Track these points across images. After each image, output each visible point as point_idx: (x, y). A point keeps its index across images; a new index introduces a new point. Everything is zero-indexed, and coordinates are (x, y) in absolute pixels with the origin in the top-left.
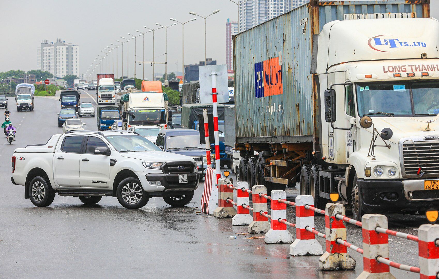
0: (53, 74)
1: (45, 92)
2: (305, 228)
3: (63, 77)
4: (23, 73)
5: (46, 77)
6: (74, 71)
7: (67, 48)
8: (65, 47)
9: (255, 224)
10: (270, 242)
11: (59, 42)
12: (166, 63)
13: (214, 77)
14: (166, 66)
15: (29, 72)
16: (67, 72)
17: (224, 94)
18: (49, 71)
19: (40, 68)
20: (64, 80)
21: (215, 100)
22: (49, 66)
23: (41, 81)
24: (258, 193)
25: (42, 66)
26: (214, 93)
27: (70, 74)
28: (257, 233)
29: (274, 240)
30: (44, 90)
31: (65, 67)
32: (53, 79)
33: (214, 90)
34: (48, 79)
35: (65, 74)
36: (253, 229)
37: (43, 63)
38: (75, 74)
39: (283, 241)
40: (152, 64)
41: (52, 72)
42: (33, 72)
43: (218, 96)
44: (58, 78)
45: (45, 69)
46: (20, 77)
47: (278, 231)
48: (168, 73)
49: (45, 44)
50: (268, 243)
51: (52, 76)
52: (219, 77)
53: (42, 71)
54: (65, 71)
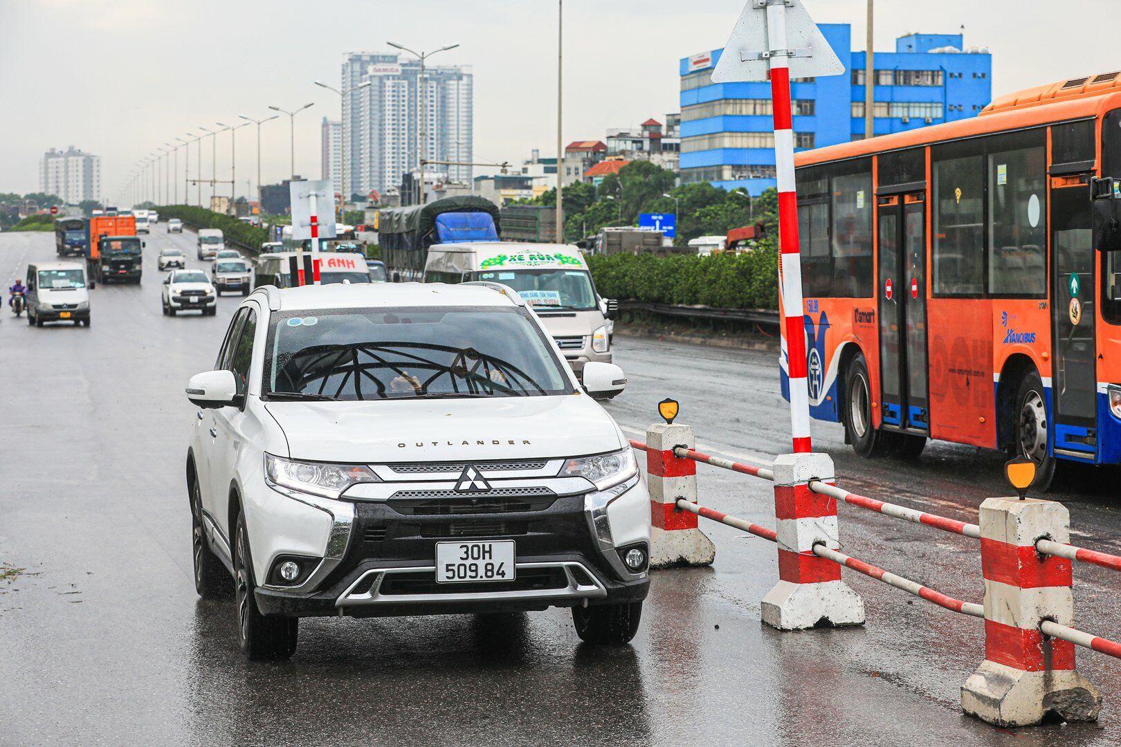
0: (63, 199)
1: (52, 226)
3: (78, 203)
4: (18, 197)
5: (53, 204)
6: (95, 194)
7: (84, 161)
8: (81, 159)
11: (72, 152)
12: (233, 182)
13: (313, 199)
14: (233, 187)
15: (27, 197)
16: (84, 196)
17: (329, 225)
18: (57, 195)
19: (43, 190)
20: (78, 208)
21: (314, 234)
22: (57, 187)
23: (45, 210)
25: (47, 187)
26: (314, 224)
27: (88, 199)
30: (50, 222)
31: (81, 189)
32: (63, 206)
33: (314, 219)
34: (55, 206)
35: (81, 199)
37: (46, 183)
38: (95, 199)
40: (213, 182)
41: (61, 196)
42: (32, 197)
43: (319, 228)
44: (71, 205)
45: (51, 191)
46: (13, 203)
48: (237, 197)
49: (51, 154)
51: (61, 202)
52: (321, 199)
53: (46, 194)
54: (81, 194)
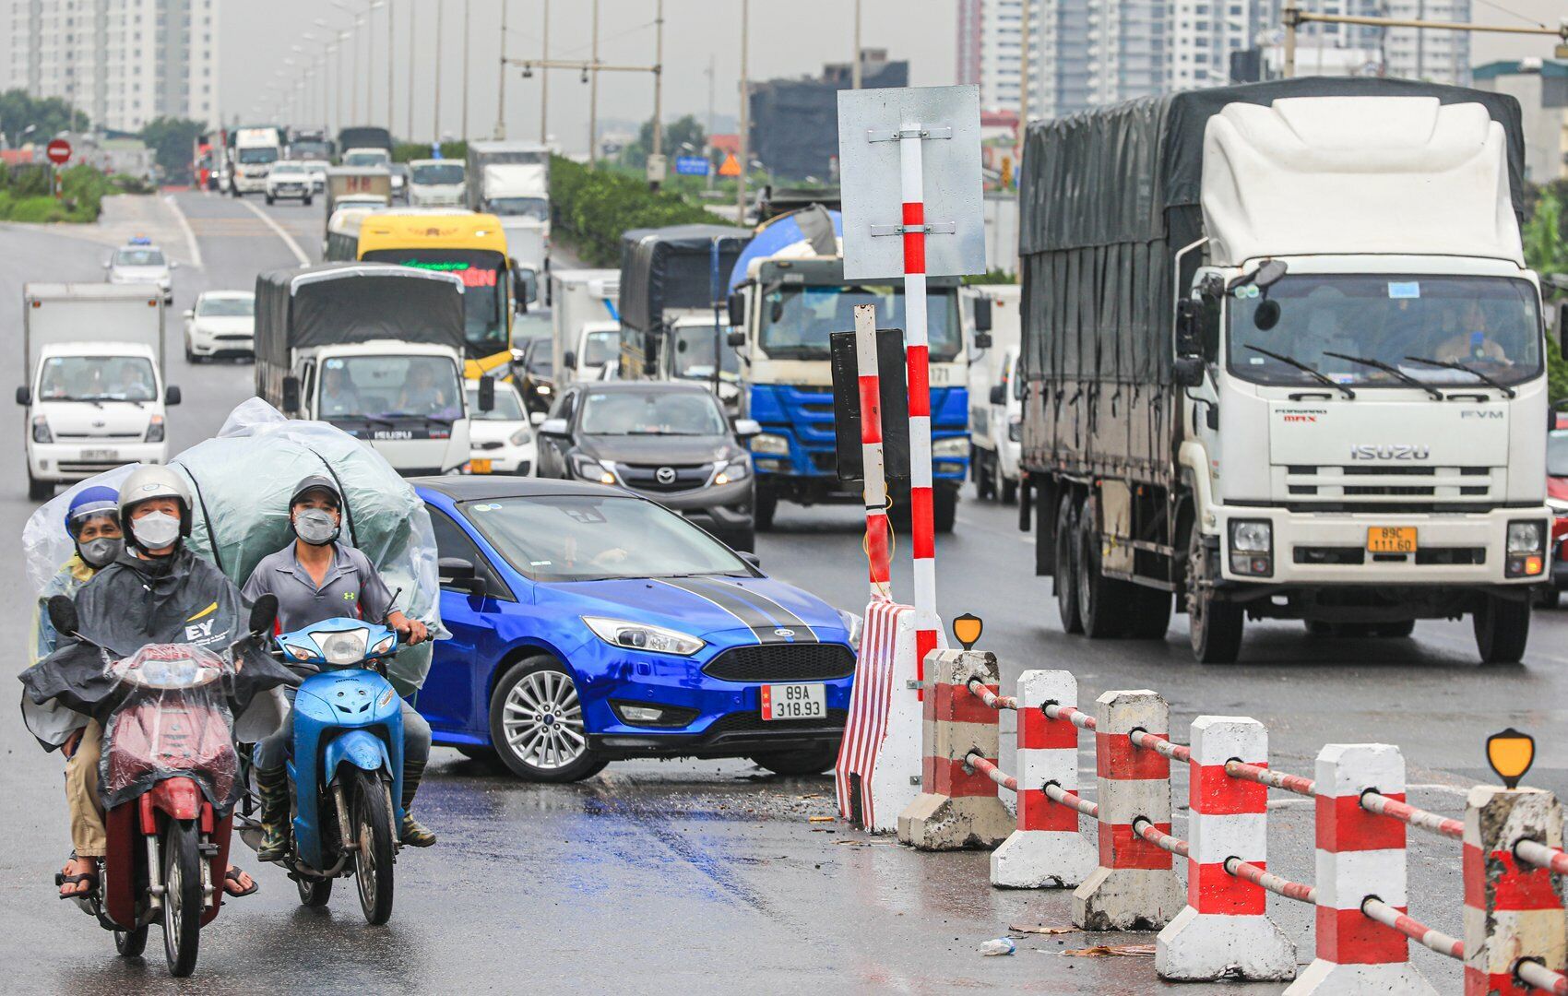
0: (90, 113)
1: (49, 203)
2: (1358, 907)
3: (137, 129)
5: (55, 128)
6: (196, 98)
9: (1106, 881)
10: (1183, 975)
12: (657, 70)
13: (912, 147)
14: (658, 85)
16: (160, 105)
17: (962, 232)
18: (66, 97)
19: (21, 83)
20: (140, 144)
21: (914, 261)
22: (70, 72)
23: (29, 147)
24: (1124, 731)
25: (35, 72)
26: (911, 229)
27: (173, 113)
28: (1116, 929)
29: (1204, 963)
30: (44, 192)
31: (148, 79)
32: (87, 136)
33: (912, 212)
34: (63, 135)
35: (149, 114)
36: (1097, 907)
37: (35, 56)
38: (196, 115)
39: (1247, 970)
40: (588, 72)
41: (84, 101)
43: (930, 243)
44: (113, 135)
45: (49, 87)
47: (1221, 920)
48: (666, 120)
50: (1174, 976)
51: (83, 122)
52: (939, 147)
53: (33, 95)
54: (148, 97)
